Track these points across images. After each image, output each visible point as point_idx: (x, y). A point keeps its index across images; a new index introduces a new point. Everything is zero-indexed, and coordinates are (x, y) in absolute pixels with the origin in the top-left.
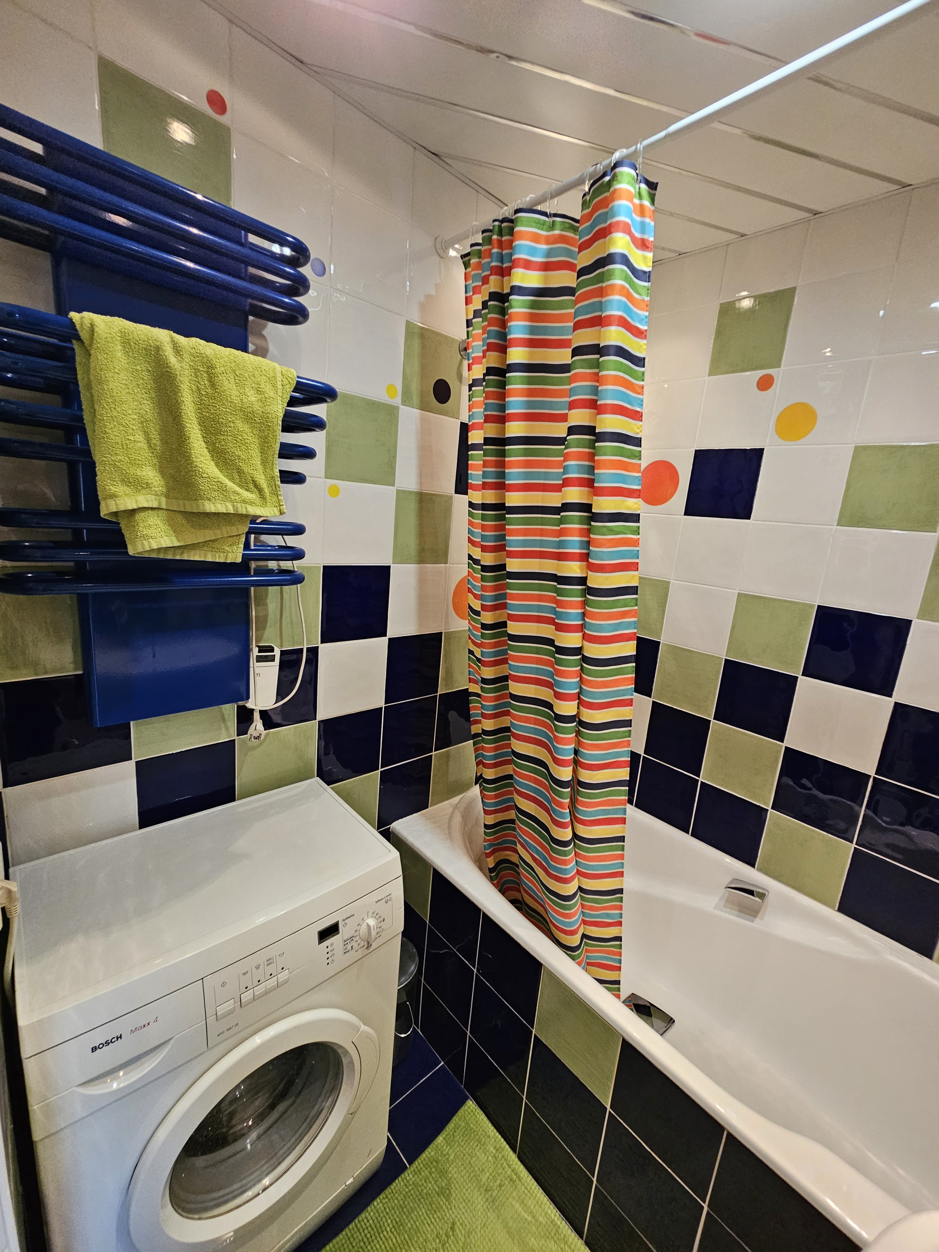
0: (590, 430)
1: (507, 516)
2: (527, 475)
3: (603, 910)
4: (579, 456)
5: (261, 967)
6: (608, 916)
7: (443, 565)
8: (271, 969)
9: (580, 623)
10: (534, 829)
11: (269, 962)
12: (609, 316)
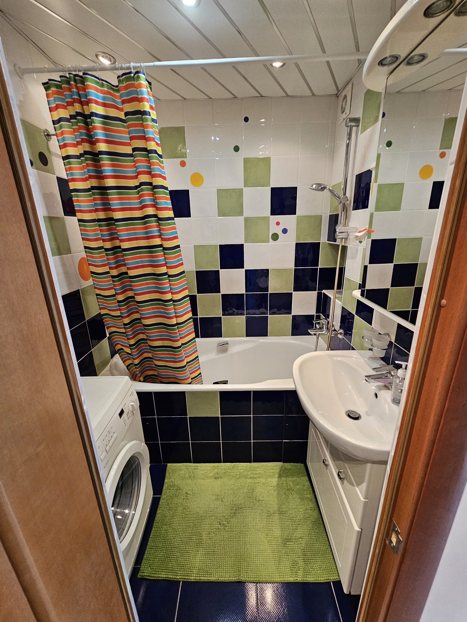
0: (150, 184)
1: (116, 223)
2: (121, 204)
3: (194, 366)
4: (149, 195)
5: (108, 435)
6: (196, 367)
7: (70, 254)
8: (111, 434)
9: (165, 262)
10: (163, 351)
11: (109, 432)
12: (149, 137)
